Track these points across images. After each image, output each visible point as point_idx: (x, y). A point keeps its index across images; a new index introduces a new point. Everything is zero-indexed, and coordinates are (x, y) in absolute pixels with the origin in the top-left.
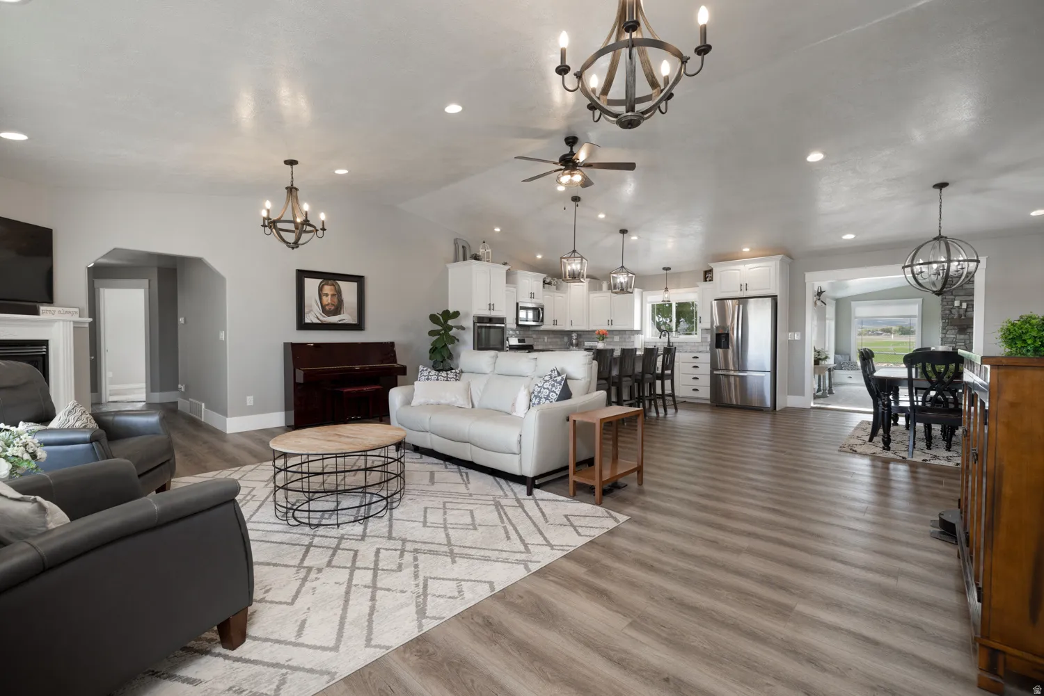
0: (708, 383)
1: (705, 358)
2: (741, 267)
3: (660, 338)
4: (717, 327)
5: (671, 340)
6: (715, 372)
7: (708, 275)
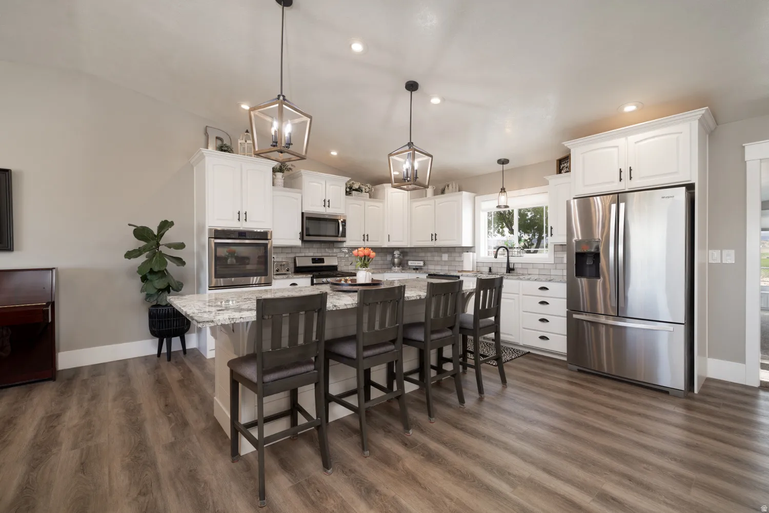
0: (564, 330)
1: (558, 292)
2: (621, 142)
3: (496, 257)
4: (578, 242)
5: (512, 260)
6: (575, 316)
7: (563, 164)
